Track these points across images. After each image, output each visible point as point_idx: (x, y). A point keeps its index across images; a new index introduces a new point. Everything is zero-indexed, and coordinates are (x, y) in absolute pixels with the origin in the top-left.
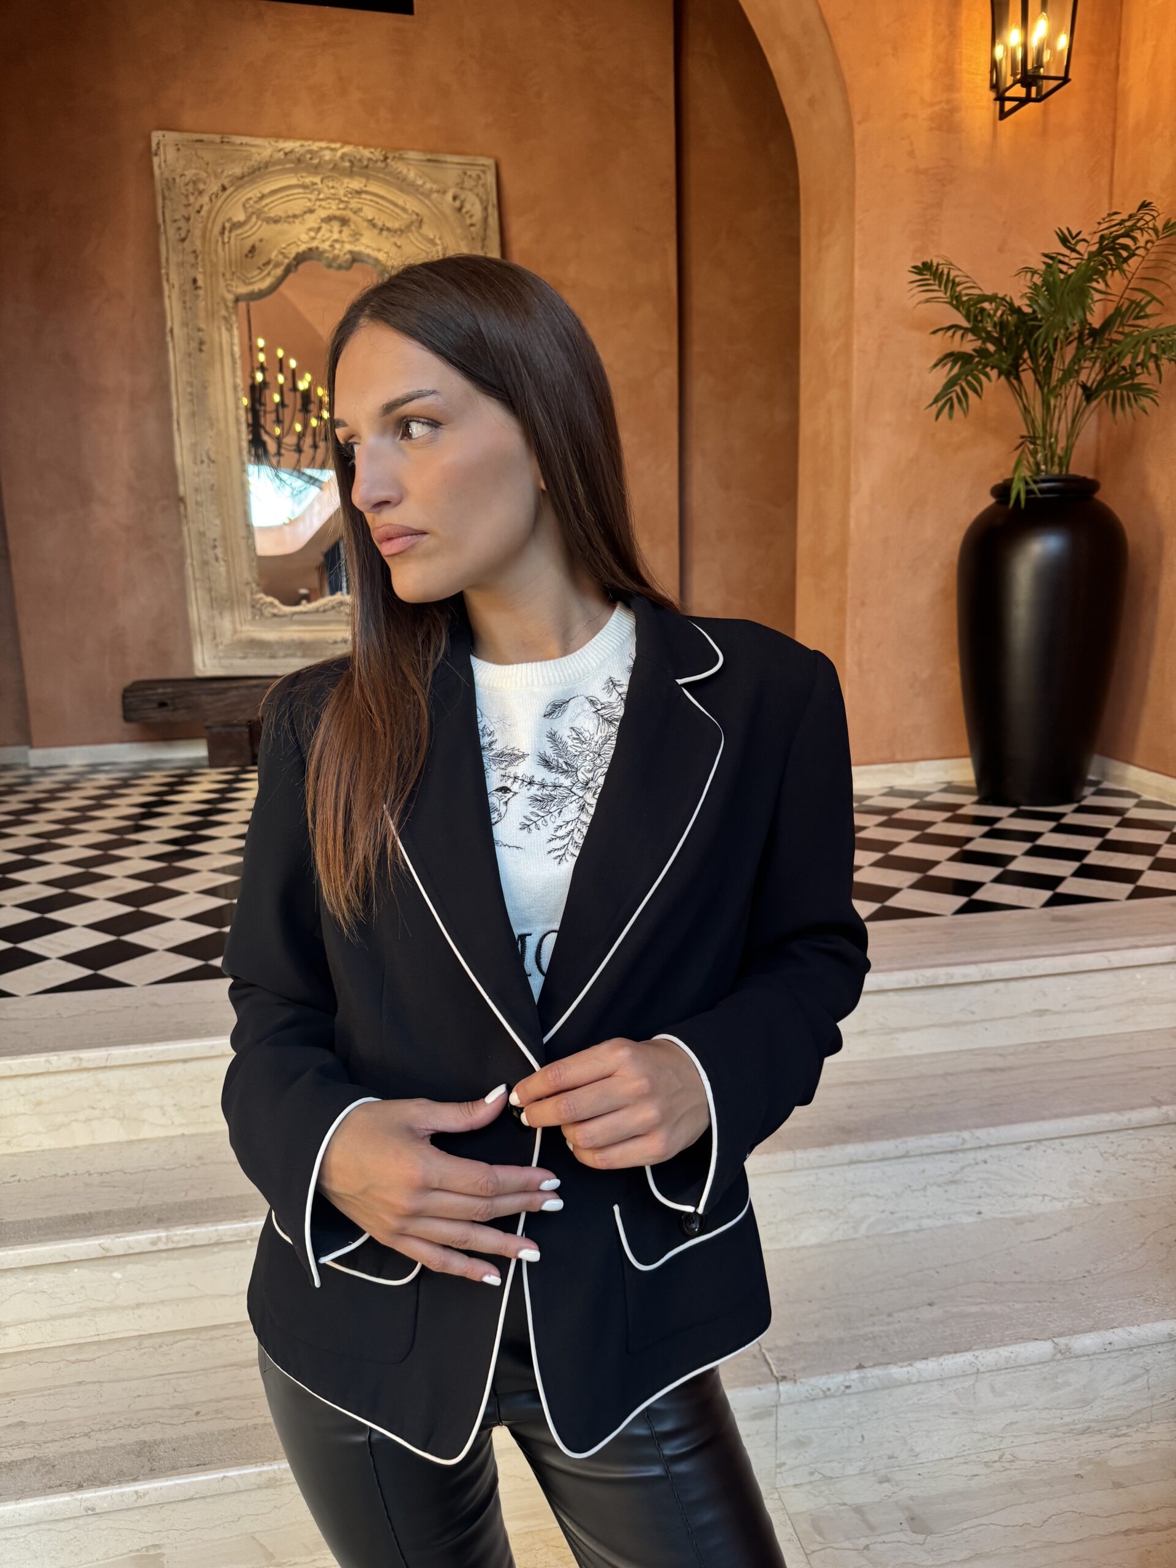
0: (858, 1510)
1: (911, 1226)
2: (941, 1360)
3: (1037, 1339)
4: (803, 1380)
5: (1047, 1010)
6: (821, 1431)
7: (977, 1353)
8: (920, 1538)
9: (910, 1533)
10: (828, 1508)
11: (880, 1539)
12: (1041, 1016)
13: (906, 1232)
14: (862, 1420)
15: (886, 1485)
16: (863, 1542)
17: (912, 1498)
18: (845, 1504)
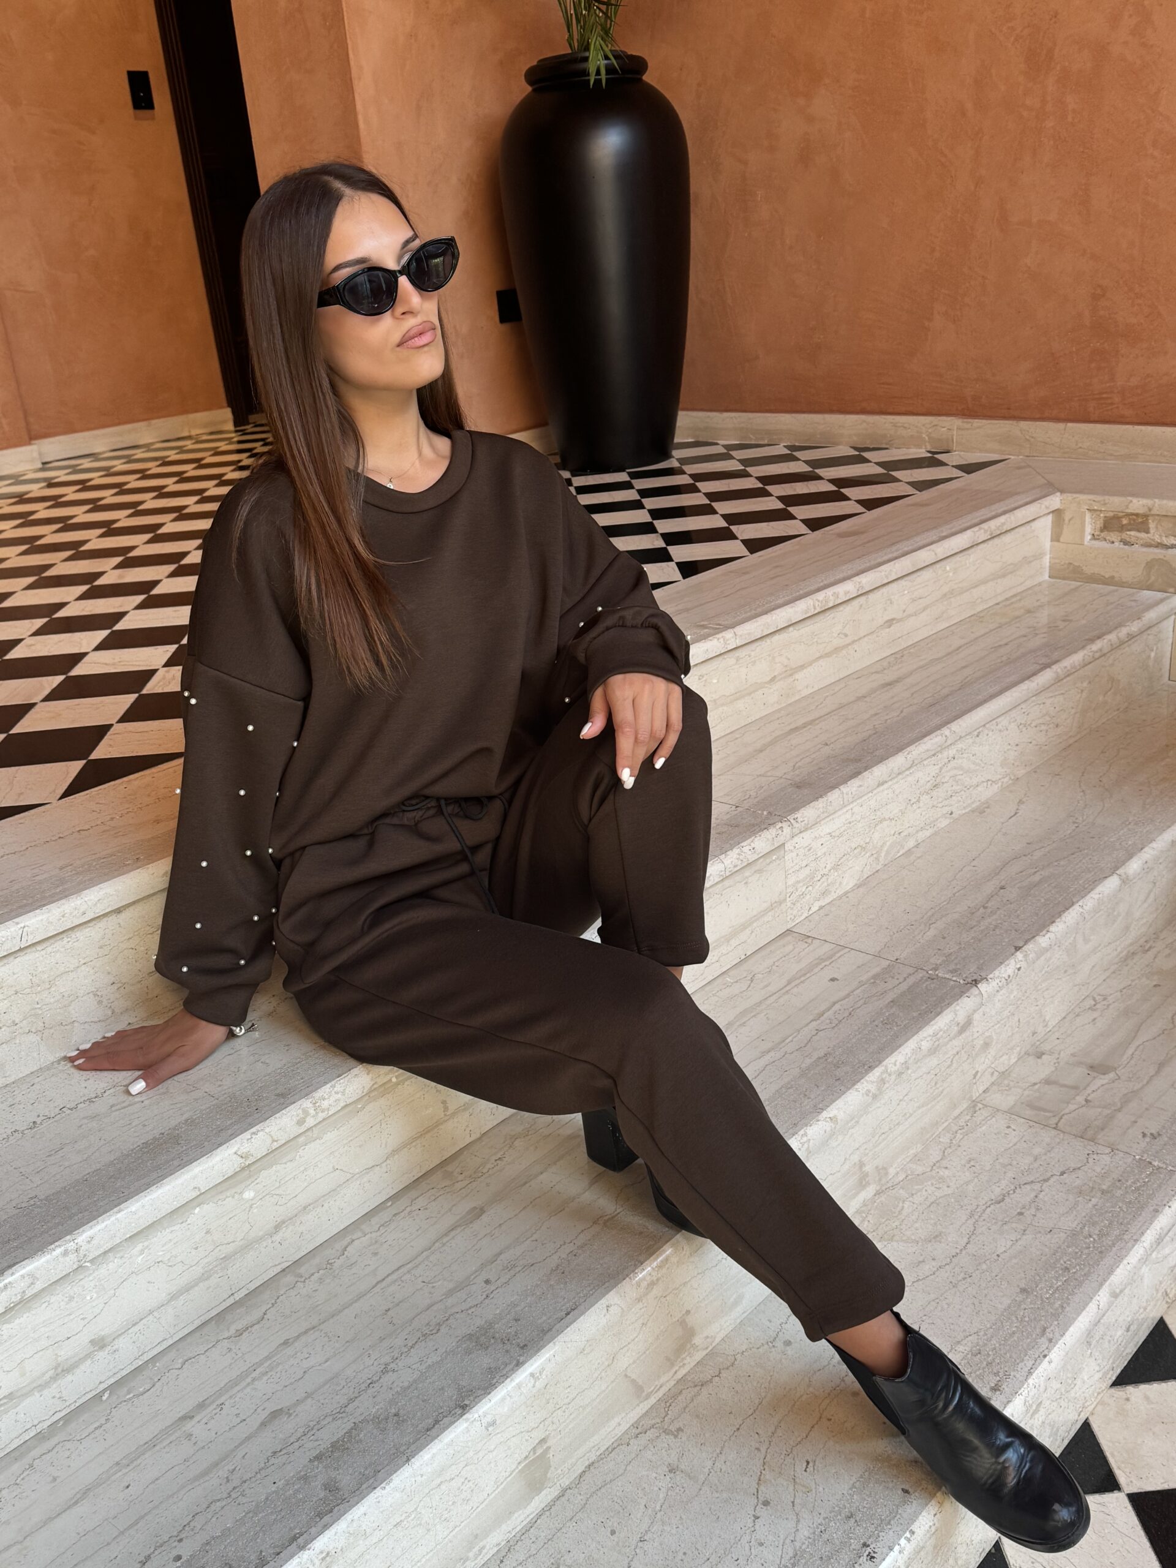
0: (1048, 1082)
1: (911, 843)
2: (1063, 918)
3: (1106, 877)
4: (991, 976)
5: (893, 619)
6: (996, 1027)
7: (1080, 903)
8: (1112, 1075)
9: (1102, 1076)
10: (1027, 1093)
11: (1089, 1090)
12: (890, 627)
13: (909, 852)
14: (1019, 1003)
15: (1044, 1057)
16: (1080, 1099)
17: (1073, 1055)
18: (1035, 1084)
